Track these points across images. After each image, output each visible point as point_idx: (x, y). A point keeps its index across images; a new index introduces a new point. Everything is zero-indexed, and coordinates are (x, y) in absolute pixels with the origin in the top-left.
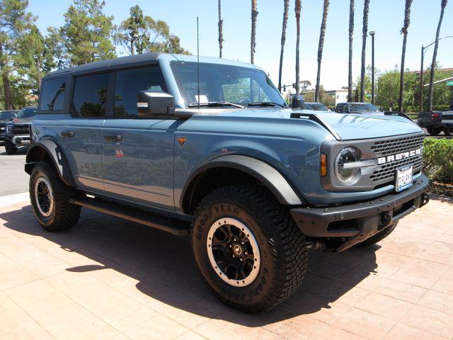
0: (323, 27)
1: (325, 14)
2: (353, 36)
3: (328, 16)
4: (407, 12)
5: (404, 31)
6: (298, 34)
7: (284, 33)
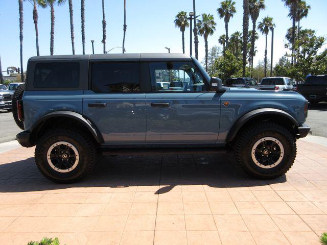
0: (52, 33)
1: (52, 24)
2: (74, 41)
3: (55, 25)
4: (104, 31)
5: (104, 41)
6: (37, 35)
7: (21, 33)
